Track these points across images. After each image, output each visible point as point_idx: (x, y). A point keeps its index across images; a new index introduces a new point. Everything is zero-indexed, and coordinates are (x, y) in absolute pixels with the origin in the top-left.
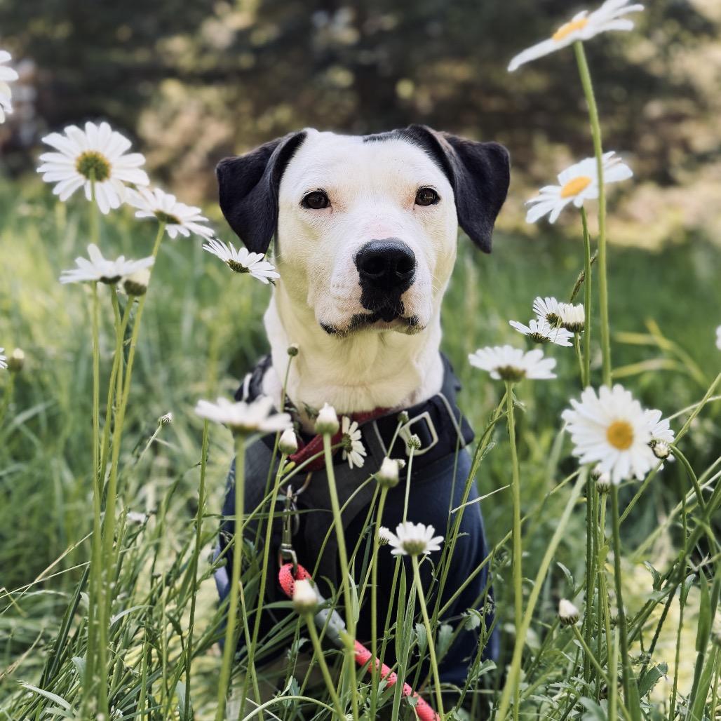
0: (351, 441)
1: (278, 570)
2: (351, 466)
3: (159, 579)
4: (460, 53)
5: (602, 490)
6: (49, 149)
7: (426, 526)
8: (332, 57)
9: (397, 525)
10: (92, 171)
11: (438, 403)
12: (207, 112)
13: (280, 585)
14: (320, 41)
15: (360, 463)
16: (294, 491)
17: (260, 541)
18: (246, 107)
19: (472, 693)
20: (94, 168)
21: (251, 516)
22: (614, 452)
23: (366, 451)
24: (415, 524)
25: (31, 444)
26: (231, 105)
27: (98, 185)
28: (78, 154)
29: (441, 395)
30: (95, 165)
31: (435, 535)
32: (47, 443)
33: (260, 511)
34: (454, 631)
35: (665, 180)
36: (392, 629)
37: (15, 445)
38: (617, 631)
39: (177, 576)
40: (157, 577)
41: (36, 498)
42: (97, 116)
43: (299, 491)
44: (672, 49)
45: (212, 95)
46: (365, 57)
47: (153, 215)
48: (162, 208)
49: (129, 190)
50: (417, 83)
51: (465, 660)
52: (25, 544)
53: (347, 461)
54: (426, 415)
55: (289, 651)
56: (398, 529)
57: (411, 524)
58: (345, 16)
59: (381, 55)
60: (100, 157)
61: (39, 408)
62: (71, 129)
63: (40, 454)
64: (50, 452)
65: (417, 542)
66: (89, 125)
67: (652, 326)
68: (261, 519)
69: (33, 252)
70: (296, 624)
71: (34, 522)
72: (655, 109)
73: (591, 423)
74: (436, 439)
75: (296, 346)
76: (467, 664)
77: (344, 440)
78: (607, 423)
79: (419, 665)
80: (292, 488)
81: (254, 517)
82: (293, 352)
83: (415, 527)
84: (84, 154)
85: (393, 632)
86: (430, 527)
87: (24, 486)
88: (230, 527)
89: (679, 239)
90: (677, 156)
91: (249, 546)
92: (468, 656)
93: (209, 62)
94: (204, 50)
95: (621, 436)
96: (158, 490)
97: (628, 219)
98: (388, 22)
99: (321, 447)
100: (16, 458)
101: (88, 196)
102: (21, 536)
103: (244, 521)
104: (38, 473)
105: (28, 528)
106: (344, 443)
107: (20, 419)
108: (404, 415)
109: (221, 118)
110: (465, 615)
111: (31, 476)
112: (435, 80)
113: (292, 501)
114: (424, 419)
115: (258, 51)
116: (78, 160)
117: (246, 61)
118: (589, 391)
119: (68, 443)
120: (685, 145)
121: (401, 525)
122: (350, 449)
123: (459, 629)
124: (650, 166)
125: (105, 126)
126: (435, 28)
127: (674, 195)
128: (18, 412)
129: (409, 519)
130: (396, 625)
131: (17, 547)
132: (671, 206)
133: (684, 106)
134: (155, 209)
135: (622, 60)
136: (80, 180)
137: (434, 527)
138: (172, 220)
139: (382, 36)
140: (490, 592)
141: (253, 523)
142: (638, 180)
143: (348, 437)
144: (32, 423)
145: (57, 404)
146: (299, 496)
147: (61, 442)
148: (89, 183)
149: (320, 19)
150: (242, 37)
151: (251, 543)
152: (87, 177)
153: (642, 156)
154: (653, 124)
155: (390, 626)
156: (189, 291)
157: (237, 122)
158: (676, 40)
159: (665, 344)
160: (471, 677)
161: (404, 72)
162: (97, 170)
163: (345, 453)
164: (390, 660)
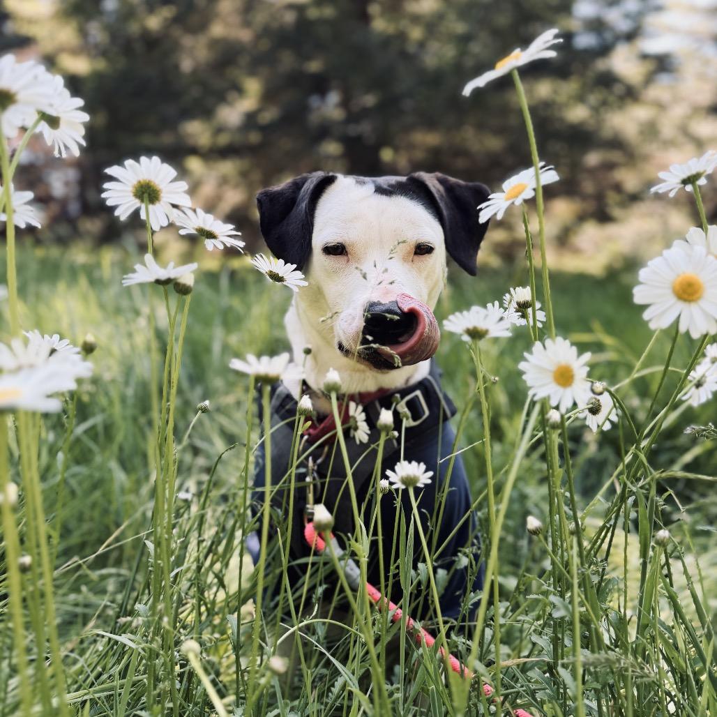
0: (356, 422)
1: (303, 528)
2: (358, 442)
3: (204, 544)
4: (430, 123)
5: (554, 427)
6: (111, 179)
7: (419, 463)
8: (324, 132)
9: (395, 464)
10: (146, 195)
11: (427, 384)
12: (224, 181)
13: (305, 540)
14: (314, 118)
15: (365, 439)
16: (314, 461)
17: (286, 507)
18: (256, 176)
19: (464, 626)
20: (147, 193)
21: (278, 487)
22: (560, 390)
23: (370, 429)
24: (410, 462)
25: (90, 451)
26: (244, 175)
27: (151, 207)
28: (135, 182)
29: (430, 378)
30: (148, 191)
31: (426, 471)
32: (103, 449)
33: (284, 482)
34: (448, 574)
35: (603, 217)
36: (396, 564)
37: (77, 451)
38: (575, 540)
39: (219, 543)
40: (203, 541)
41: (97, 494)
42: (150, 152)
43: (319, 461)
44: (602, 110)
45: (228, 167)
46: (353, 130)
47: (194, 232)
48: (202, 226)
49: (175, 210)
50: (396, 149)
51: (458, 593)
52: (90, 533)
53: (354, 438)
54: (418, 393)
55: (314, 596)
56: (397, 468)
57: (406, 462)
58: (334, 98)
59: (365, 128)
60: (152, 184)
61: (97, 420)
62: (129, 162)
63: (98, 459)
64: (107, 454)
65: (412, 476)
66: (143, 159)
67: (596, 325)
68: (286, 488)
69: (85, 299)
70: (317, 577)
71: (96, 514)
72: (593, 159)
73: (541, 369)
74: (427, 413)
75: (310, 346)
76: (459, 596)
77: (351, 420)
78: (553, 368)
79: (421, 599)
80: (313, 459)
81: (280, 487)
82: (308, 352)
83: (410, 465)
84: (139, 182)
85: (398, 567)
86: (422, 464)
87: (86, 485)
88: (261, 497)
89: (618, 265)
90: (612, 197)
91: (277, 513)
92: (460, 589)
93: (223, 140)
94: (219, 130)
95: (564, 377)
96: (199, 483)
97: (576, 251)
98: (369, 100)
99: (333, 427)
100: (78, 462)
101: (143, 216)
102: (86, 527)
103: (272, 491)
104: (97, 475)
105: (92, 519)
106: (352, 423)
107: (80, 430)
108: (397, 397)
109: (236, 186)
110: (456, 559)
111: (91, 476)
112: (411, 147)
113: (313, 470)
114: (417, 396)
115: (264, 129)
116: (134, 187)
117: (254, 137)
118: (538, 344)
119: (121, 449)
120: (618, 188)
121: (398, 463)
122: (356, 428)
123: (452, 571)
124: (590, 206)
125: (156, 159)
126: (408, 104)
127: (611, 229)
128: (79, 423)
129: (405, 459)
130: (399, 561)
131: (83, 535)
132: (610, 239)
133: (615, 156)
134: (196, 227)
135: (562, 120)
136: (136, 203)
137: (425, 464)
138: (211, 235)
139: (365, 113)
140: (477, 538)
141: (280, 493)
142: (581, 218)
143: (354, 418)
144: (92, 432)
145: (111, 416)
146: (319, 466)
147: (115, 448)
148: (143, 206)
149: (314, 101)
150: (250, 120)
151: (279, 511)
152: (142, 201)
153: (584, 197)
154: (592, 172)
155: (395, 562)
156: (217, 321)
157: (250, 187)
158: (604, 103)
159: (608, 340)
160: (465, 605)
161: (385, 140)
162: (149, 195)
163: (352, 432)
164: (396, 597)
